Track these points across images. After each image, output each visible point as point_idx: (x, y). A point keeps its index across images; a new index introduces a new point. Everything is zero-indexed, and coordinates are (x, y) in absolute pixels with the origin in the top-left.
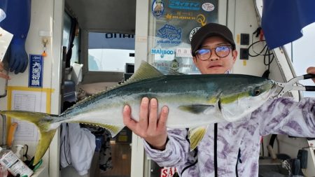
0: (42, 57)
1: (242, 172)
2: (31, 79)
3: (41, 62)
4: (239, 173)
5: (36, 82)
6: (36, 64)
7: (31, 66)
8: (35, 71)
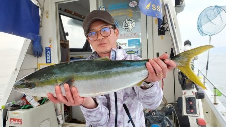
0: (50, 48)
1: (135, 118)
2: (47, 59)
3: (50, 51)
4: (133, 120)
5: (49, 61)
6: (48, 52)
7: (46, 53)
8: (48, 55)
